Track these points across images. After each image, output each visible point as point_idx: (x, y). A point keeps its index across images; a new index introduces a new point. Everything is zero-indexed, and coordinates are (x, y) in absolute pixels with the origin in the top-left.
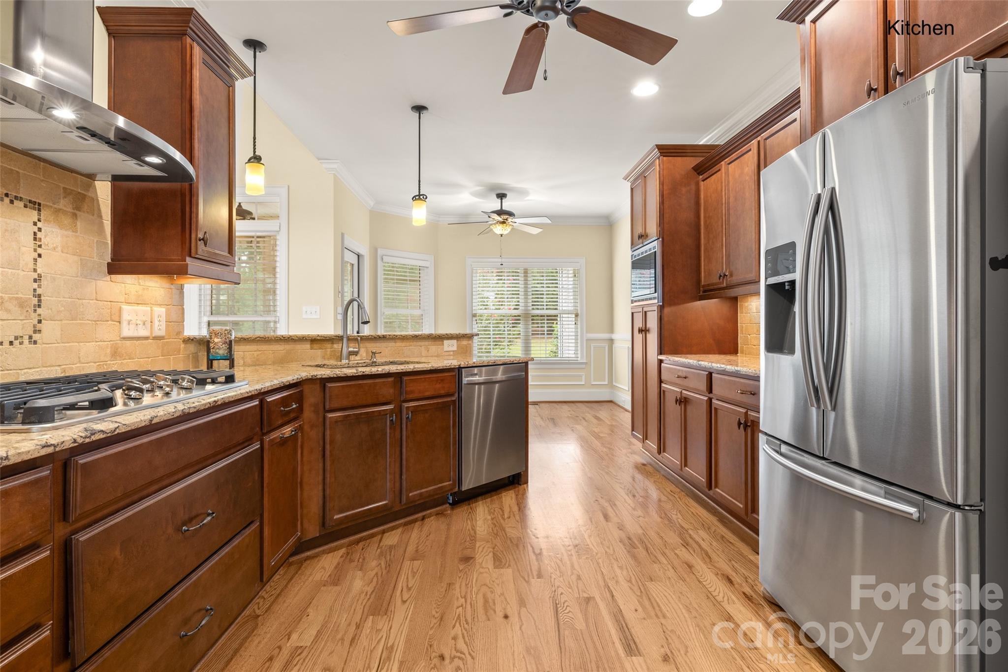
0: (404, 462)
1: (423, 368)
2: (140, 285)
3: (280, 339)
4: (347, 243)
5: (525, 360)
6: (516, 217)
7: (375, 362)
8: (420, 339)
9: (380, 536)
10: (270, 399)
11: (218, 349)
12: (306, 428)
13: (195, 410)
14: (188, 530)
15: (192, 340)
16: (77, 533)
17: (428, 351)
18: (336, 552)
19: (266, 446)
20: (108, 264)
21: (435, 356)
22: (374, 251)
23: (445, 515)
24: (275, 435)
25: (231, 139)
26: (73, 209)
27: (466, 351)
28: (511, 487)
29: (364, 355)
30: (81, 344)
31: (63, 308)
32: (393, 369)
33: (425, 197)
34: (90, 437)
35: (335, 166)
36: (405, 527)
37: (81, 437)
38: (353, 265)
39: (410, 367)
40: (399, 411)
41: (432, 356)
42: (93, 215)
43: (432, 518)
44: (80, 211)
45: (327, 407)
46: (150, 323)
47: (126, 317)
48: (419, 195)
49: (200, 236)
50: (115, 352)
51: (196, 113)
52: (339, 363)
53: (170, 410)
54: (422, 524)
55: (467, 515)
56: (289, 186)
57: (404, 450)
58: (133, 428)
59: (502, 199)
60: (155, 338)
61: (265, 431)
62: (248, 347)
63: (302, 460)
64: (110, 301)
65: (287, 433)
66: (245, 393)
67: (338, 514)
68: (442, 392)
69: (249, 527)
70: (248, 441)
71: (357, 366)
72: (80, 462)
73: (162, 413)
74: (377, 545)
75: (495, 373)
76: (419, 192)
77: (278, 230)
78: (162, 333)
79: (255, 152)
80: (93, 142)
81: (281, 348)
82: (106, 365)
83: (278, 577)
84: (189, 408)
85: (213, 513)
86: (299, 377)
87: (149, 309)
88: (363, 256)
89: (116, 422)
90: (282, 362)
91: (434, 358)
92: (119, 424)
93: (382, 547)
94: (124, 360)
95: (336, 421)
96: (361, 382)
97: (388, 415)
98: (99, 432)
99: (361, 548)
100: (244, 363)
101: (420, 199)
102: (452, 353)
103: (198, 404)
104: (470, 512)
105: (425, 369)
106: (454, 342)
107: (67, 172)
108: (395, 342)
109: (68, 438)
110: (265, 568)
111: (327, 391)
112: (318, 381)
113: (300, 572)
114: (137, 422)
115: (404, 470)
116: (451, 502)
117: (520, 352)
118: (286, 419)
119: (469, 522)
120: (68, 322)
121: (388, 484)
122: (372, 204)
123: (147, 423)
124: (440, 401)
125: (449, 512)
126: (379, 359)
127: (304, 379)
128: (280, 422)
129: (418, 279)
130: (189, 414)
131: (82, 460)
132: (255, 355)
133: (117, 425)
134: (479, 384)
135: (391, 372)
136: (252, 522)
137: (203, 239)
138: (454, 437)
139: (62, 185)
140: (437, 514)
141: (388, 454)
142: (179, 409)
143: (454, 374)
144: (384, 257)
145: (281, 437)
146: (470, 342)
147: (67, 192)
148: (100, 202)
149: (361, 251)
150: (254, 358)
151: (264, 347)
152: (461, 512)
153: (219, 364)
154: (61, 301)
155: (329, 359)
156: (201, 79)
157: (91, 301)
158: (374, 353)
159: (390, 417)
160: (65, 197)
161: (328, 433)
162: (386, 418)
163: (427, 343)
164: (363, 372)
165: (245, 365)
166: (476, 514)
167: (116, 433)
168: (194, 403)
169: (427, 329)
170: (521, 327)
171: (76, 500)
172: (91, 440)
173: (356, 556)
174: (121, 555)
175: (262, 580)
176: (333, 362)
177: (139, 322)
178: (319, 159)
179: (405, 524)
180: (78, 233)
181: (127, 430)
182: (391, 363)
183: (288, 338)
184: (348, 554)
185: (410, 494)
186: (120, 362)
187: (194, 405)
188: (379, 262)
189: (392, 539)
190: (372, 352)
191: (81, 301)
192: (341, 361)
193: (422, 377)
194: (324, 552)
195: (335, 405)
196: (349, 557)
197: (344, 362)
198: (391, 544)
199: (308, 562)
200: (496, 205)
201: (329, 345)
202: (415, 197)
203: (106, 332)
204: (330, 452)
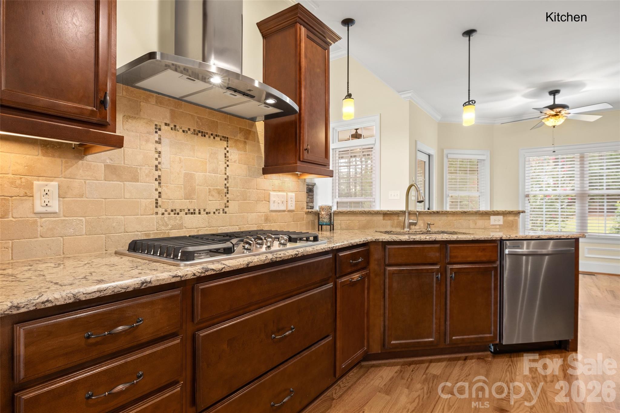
0: (448, 311)
1: (465, 238)
2: (280, 180)
3: (363, 213)
4: (419, 147)
5: (575, 236)
6: (570, 108)
7: (430, 231)
8: (468, 214)
9: (427, 364)
10: (341, 254)
11: (324, 218)
12: (372, 275)
13: (281, 259)
14: (275, 338)
15: (311, 212)
16: (199, 331)
17: (476, 224)
18: (393, 367)
19: (339, 286)
20: (263, 169)
21: (482, 229)
22: (441, 152)
23: (486, 361)
24: (344, 279)
25: (327, 84)
26: (244, 139)
27: (513, 226)
28: (557, 351)
29: (422, 225)
30: (249, 214)
31: (239, 194)
32: (439, 237)
33: (474, 102)
34: (204, 273)
35: (410, 95)
36: (449, 363)
37: (199, 272)
38: (425, 162)
39: (454, 237)
40: (443, 271)
41: (479, 229)
42: (255, 141)
43: (474, 361)
44: (248, 140)
45: (387, 262)
46: (286, 202)
47: (272, 199)
48: (469, 101)
49: (305, 147)
50: (267, 219)
51: (303, 70)
52: (402, 231)
53: (262, 259)
54: (464, 364)
55: (506, 367)
56: (380, 114)
57: (448, 302)
58: (235, 269)
59: (554, 95)
60: (289, 211)
61: (338, 276)
62: (343, 217)
63: (368, 297)
64: (264, 190)
65: (356, 278)
66: (320, 249)
67: (394, 340)
68: (484, 259)
69: (324, 340)
70: (324, 282)
71: (415, 233)
72: (200, 287)
73: (256, 260)
74: (424, 371)
75: (544, 246)
76: (469, 99)
77: (374, 143)
78: (293, 208)
79: (348, 92)
80: (239, 96)
81: (363, 219)
82: (262, 226)
83: (352, 374)
84: (276, 258)
85: (294, 328)
86: (365, 240)
87: (285, 194)
88: (432, 155)
89: (224, 264)
90: (364, 228)
91: (480, 230)
92: (225, 266)
93: (427, 374)
94: (271, 223)
95: (393, 273)
96: (412, 246)
97: (435, 273)
98: (211, 270)
99: (412, 369)
100: (341, 227)
101: (469, 104)
102: (498, 227)
103: (283, 255)
104: (510, 365)
105: (468, 239)
106: (501, 218)
107: (241, 119)
108: (447, 217)
109: (190, 273)
110: (338, 369)
111: (387, 250)
112: (381, 243)
113: (366, 375)
114: (237, 265)
115: (448, 318)
116: (493, 350)
117: (575, 227)
118: (354, 269)
119: (508, 373)
120: (242, 202)
121: (434, 326)
122: (439, 118)
123: (245, 266)
124: (481, 266)
125: (490, 359)
126: (433, 229)
127: (369, 241)
128: (349, 270)
129: (477, 169)
130: (276, 262)
131: (202, 286)
132: (348, 223)
133: (223, 266)
134: (527, 255)
135: (437, 240)
136: (327, 336)
137: (307, 149)
138: (496, 298)
139: (239, 127)
140: (479, 358)
141: (434, 303)
142: (269, 258)
143: (496, 245)
144: (449, 155)
145: (351, 281)
146: (516, 218)
147: (241, 130)
148: (259, 134)
149: (431, 152)
150: (347, 225)
151: (353, 218)
152: (501, 363)
153: (326, 227)
154: (238, 190)
155: (396, 227)
156: (306, 48)
157: (254, 190)
158: (429, 225)
159: (436, 275)
160: (240, 133)
161: (387, 281)
162: (433, 275)
163: (474, 218)
164: (414, 239)
165: (342, 229)
166: (516, 369)
167: (223, 271)
168: (280, 254)
169: (484, 207)
170: (577, 207)
171: (198, 310)
172: (206, 275)
173: (407, 375)
174: (228, 347)
175: (335, 375)
176: (398, 230)
177: (279, 202)
178: (399, 92)
179: (450, 360)
180: (247, 152)
181: (231, 270)
182: (442, 232)
183: (368, 212)
184: (401, 371)
185: (454, 338)
186: (269, 224)
187: (280, 256)
188: (445, 159)
189: (436, 369)
190: (428, 224)
191: (248, 190)
192: (404, 229)
193: (465, 245)
194: (385, 365)
195: (393, 261)
196: (401, 374)
197: (406, 230)
198: (435, 374)
199: (373, 369)
200: (549, 101)
201: (395, 218)
202: (465, 103)
203: (262, 208)
204: (389, 295)
